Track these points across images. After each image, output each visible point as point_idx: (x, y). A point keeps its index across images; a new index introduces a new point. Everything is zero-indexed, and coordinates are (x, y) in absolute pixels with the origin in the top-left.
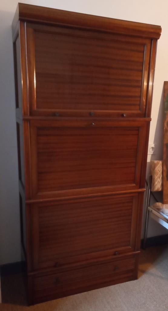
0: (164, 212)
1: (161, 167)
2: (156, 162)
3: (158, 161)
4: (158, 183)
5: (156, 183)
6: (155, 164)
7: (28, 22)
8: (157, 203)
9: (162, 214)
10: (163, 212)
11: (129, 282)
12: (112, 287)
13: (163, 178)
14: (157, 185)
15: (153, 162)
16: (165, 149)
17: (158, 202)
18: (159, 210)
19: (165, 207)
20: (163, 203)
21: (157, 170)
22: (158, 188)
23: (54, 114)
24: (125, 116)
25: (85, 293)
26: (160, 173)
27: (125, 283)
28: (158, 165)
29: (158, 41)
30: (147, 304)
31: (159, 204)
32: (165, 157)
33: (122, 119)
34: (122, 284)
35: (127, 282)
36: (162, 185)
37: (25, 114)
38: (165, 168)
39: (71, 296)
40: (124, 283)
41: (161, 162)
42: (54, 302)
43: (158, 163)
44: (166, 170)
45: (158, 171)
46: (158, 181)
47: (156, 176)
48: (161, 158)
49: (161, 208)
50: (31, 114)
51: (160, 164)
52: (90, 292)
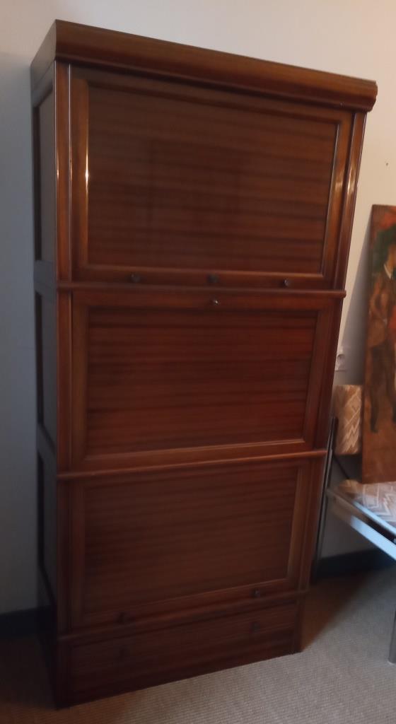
0: (364, 503)
1: (360, 400)
2: (348, 387)
3: (353, 386)
4: (352, 436)
5: (347, 436)
6: (346, 392)
7: (76, 64)
8: (348, 482)
9: (358, 506)
10: (361, 503)
11: (281, 658)
12: (244, 669)
13: (362, 425)
14: (348, 440)
15: (342, 388)
16: (369, 359)
17: (348, 478)
18: (351, 496)
19: (366, 491)
20: (362, 481)
21: (351, 406)
22: (351, 446)
23: (128, 279)
24: (287, 284)
25: (185, 681)
26: (356, 414)
27: (273, 659)
28: (353, 396)
29: (369, 114)
30: (322, 709)
31: (352, 484)
32: (368, 377)
33: (281, 291)
34: (267, 661)
35: (277, 658)
36: (361, 441)
37: (61, 277)
38: (367, 403)
39: (154, 689)
40: (271, 660)
41: (358, 390)
42: (115, 700)
43: (352, 392)
44: (370, 407)
45: (352, 410)
46: (352, 432)
47: (347, 420)
48: (359, 380)
49: (357, 492)
50: (76, 277)
51: (356, 394)
52: (195, 680)
